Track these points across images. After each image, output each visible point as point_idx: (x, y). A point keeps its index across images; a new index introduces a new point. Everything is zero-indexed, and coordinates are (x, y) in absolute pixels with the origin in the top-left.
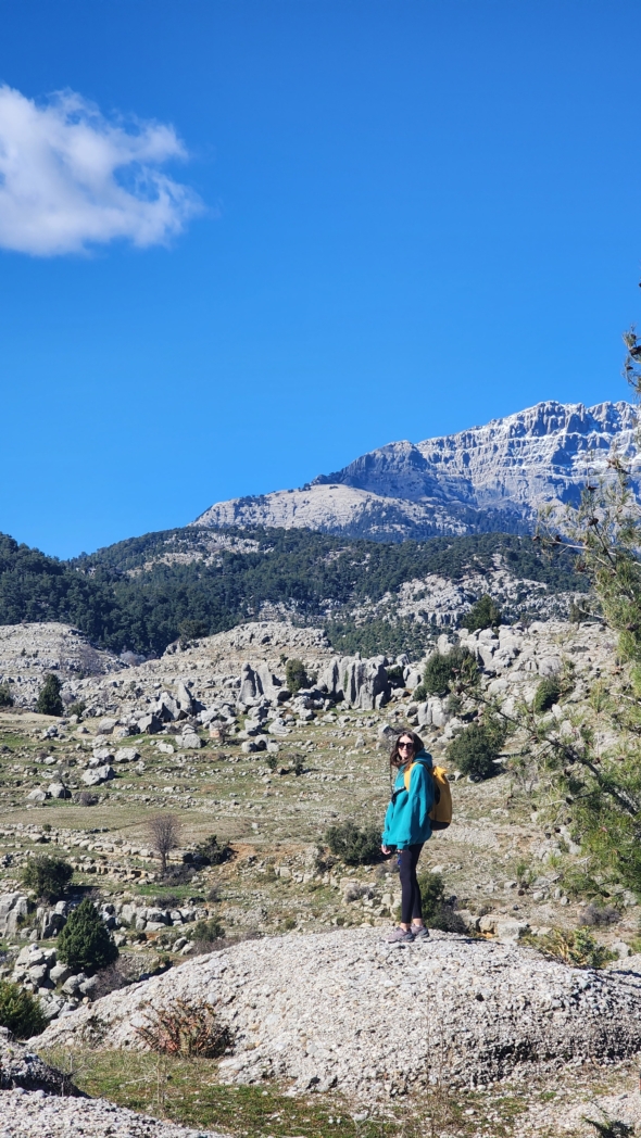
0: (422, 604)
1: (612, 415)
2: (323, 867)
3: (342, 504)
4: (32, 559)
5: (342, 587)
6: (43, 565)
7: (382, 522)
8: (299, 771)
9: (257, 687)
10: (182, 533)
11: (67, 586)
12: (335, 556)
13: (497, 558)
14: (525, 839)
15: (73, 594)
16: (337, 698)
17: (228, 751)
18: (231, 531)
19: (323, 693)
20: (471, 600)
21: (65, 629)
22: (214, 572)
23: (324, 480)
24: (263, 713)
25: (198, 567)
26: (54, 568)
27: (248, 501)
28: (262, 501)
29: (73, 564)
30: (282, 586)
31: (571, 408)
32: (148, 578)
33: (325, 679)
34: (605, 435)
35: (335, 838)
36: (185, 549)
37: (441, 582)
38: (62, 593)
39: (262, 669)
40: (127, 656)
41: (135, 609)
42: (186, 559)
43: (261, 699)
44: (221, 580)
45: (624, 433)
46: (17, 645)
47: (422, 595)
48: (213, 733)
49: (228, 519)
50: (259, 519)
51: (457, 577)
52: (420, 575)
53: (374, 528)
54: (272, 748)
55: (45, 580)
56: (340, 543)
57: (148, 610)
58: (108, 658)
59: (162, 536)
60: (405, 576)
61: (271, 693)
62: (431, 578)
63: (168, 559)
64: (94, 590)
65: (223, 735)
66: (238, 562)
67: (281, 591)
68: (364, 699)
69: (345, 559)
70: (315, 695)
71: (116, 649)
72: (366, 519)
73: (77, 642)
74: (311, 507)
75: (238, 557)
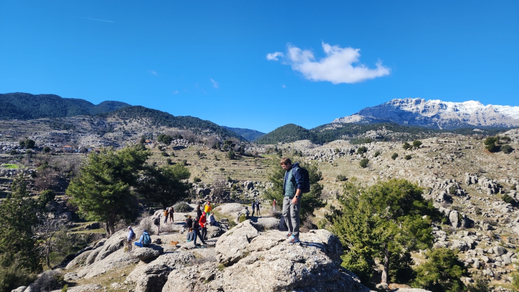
0: (369, 135)
1: (408, 101)
2: (337, 181)
3: (357, 118)
4: (304, 130)
5: (356, 132)
6: (306, 131)
7: (364, 121)
8: (336, 166)
9: (331, 152)
10: (329, 124)
11: (309, 134)
12: (355, 127)
13: (384, 127)
14: (368, 178)
15: (310, 135)
16: (344, 154)
17: (326, 162)
18: (338, 124)
19: (342, 153)
20: (378, 134)
21: (308, 141)
22: (334, 130)
23: (354, 114)
24: (332, 156)
25: (332, 130)
26: (307, 131)
27: (341, 118)
28: (344, 118)
29: (311, 130)
30: (346, 132)
31: (400, 100)
32: (323, 132)
33: (342, 151)
34: (406, 104)
35: (338, 177)
36: (330, 127)
37: (373, 131)
38: (308, 135)
39: (332, 149)
40: (318, 145)
41: (321, 137)
42: (330, 128)
43: (332, 154)
44: (336, 132)
45: (410, 103)
46: (300, 144)
47: (369, 134)
48: (324, 160)
49: (338, 121)
50: (343, 121)
51: (376, 130)
52: (370, 130)
53: (363, 122)
54: (333, 162)
55: (306, 133)
56: (356, 125)
57: (323, 137)
58: (315, 145)
59: (326, 125)
60: (367, 130)
61: (334, 153)
62: (371, 131)
63: (327, 129)
64: (314, 134)
65: (326, 160)
66: (339, 129)
67: (346, 133)
68: (348, 154)
69: (357, 128)
70: (340, 154)
71: (317, 144)
72: (362, 120)
73: (310, 143)
74: (352, 119)
75: (339, 128)
